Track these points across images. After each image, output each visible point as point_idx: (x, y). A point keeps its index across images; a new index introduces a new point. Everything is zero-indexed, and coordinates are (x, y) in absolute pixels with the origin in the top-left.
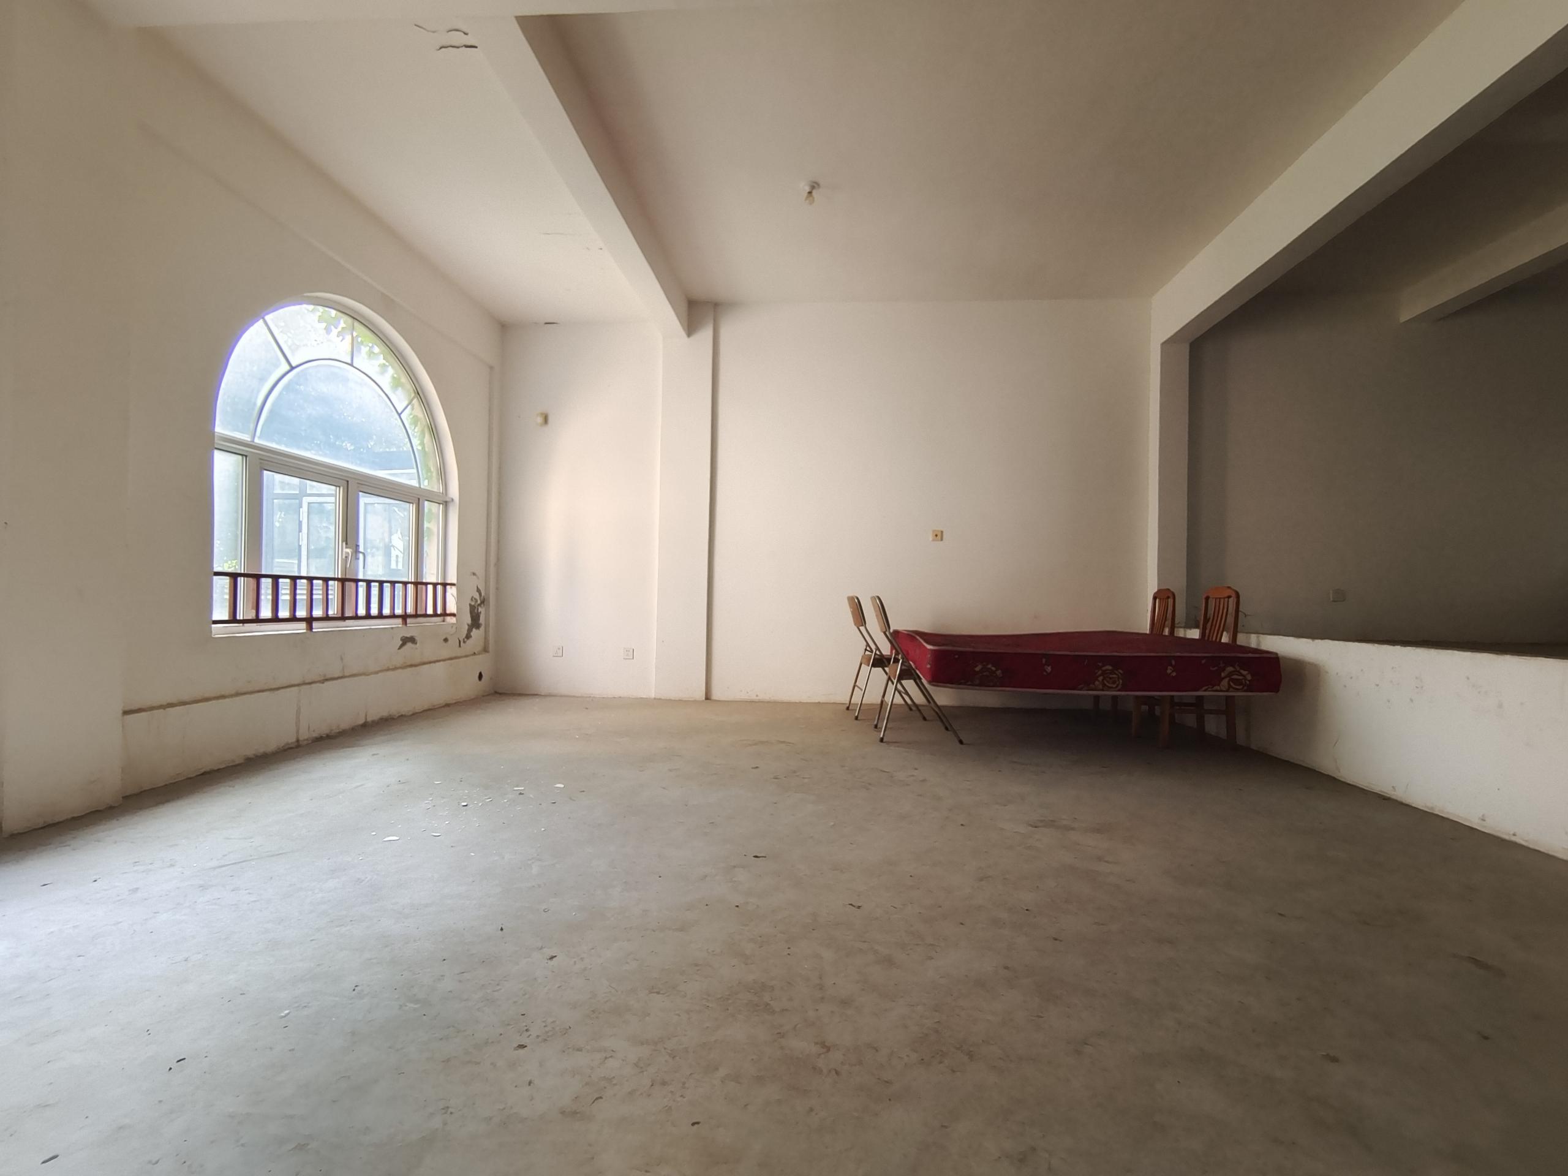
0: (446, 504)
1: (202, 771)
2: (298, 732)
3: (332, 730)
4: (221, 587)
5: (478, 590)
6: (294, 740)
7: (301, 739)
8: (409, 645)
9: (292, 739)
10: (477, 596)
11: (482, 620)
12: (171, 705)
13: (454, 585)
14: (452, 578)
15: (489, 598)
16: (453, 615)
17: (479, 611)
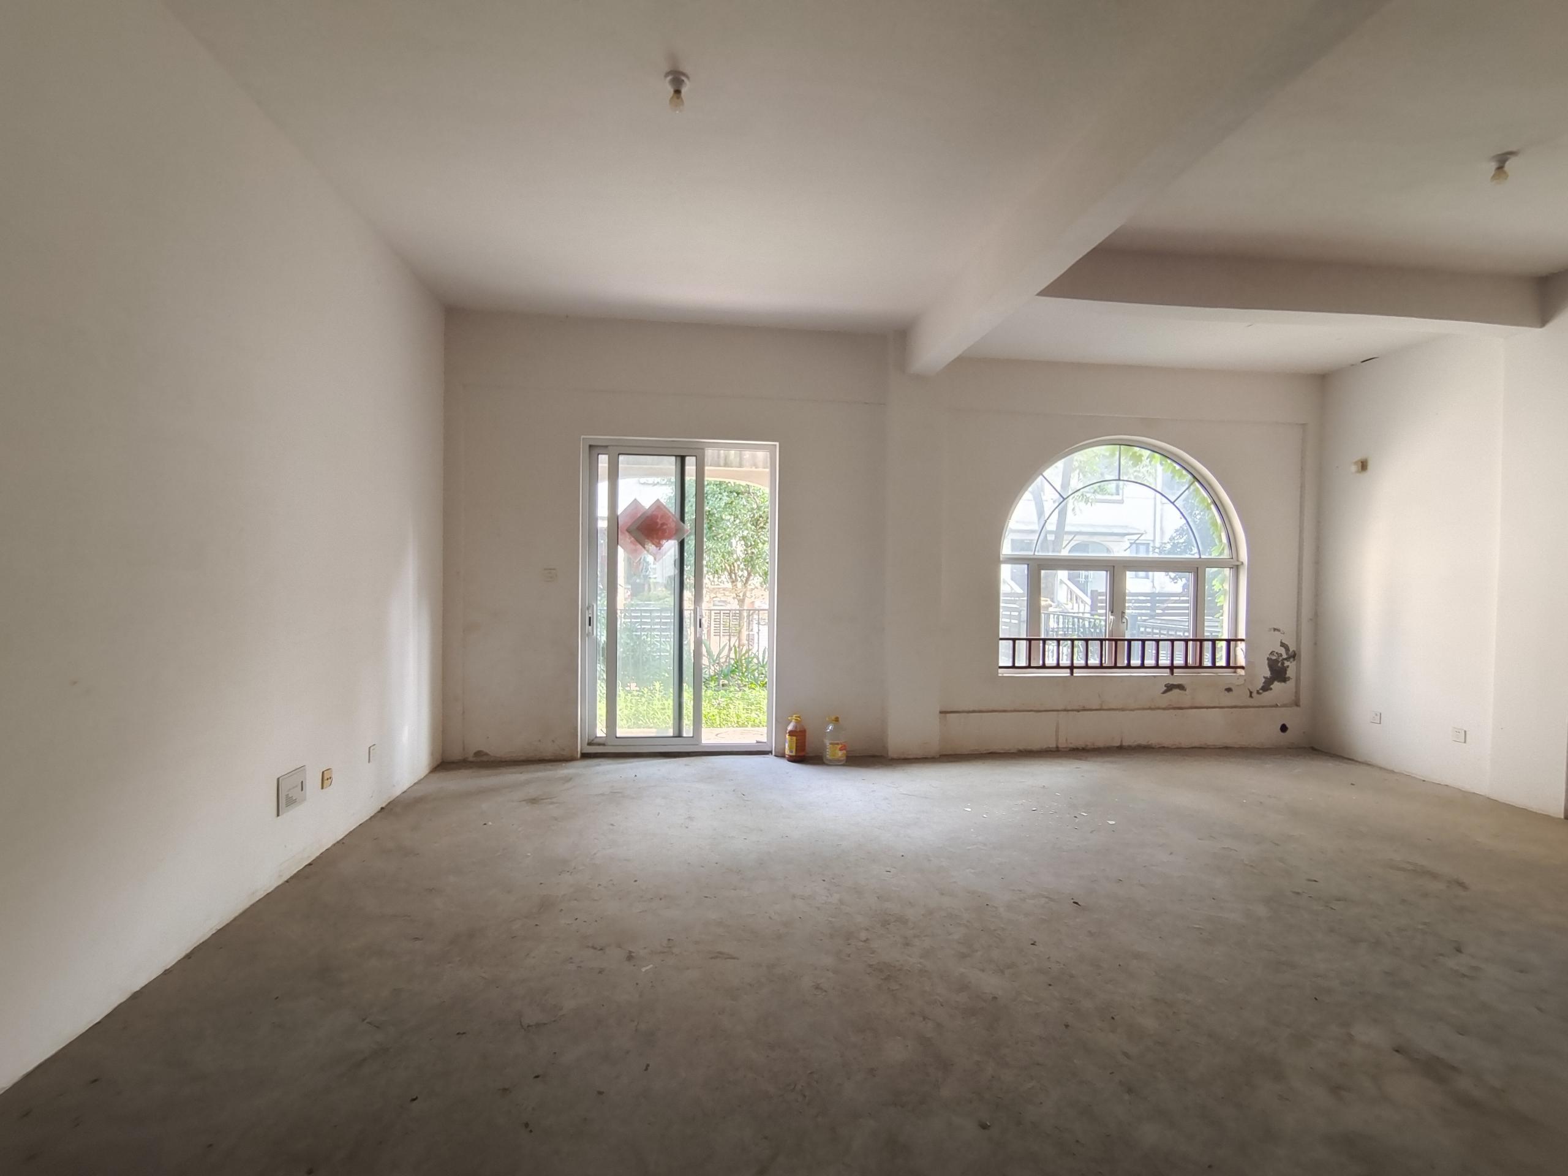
0: (1236, 568)
1: (990, 751)
2: (1057, 740)
3: (1087, 745)
4: (1005, 648)
5: (1283, 645)
6: (1054, 746)
7: (1060, 746)
8: (1176, 691)
9: (1053, 745)
10: (1282, 651)
11: (1290, 673)
12: (974, 712)
13: (1242, 640)
14: (1242, 634)
15: (1300, 652)
16: (1242, 668)
17: (1285, 665)
